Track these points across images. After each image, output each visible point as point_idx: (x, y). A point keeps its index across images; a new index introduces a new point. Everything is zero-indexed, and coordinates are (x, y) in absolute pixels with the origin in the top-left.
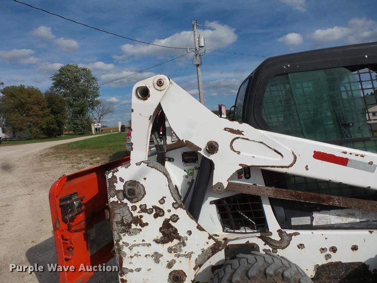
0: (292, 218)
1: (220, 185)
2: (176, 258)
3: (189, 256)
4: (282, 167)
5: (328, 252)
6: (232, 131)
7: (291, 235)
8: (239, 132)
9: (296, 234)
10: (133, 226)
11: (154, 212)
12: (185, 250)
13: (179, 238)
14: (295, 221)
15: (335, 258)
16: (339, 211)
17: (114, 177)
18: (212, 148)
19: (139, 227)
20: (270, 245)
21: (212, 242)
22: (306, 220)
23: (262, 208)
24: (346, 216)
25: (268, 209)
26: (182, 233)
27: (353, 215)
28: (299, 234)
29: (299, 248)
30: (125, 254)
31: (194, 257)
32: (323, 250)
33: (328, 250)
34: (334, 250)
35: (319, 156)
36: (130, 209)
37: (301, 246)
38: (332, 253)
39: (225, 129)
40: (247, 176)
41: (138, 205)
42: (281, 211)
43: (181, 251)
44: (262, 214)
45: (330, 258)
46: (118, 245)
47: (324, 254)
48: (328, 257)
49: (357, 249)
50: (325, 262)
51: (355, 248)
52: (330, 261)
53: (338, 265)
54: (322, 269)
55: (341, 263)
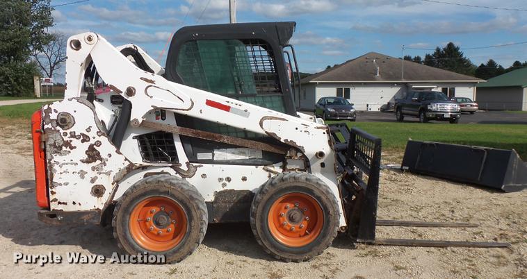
0: (198, 154)
1: (136, 120)
2: (98, 175)
3: (108, 173)
4: (184, 110)
5: (224, 181)
6: (146, 80)
7: (196, 167)
8: (152, 82)
9: (200, 166)
10: (64, 148)
11: (82, 138)
12: (106, 169)
13: (101, 159)
14: (201, 156)
15: (229, 186)
16: (233, 150)
17: (49, 108)
18: (130, 92)
19: (68, 149)
20: (180, 174)
21: (127, 163)
22: (208, 156)
23: (174, 143)
24: (238, 154)
25: (178, 145)
26: (104, 155)
27: (243, 153)
28: (202, 166)
29: (202, 177)
30: (55, 171)
31: (113, 174)
32: (220, 179)
33: (224, 179)
34: (229, 180)
35: (210, 103)
36: (62, 134)
37: (204, 176)
38: (227, 182)
39: (141, 78)
40: (163, 118)
41: (68, 131)
42: (189, 147)
43: (102, 169)
44: (174, 148)
45: (226, 186)
46: (50, 163)
47: (222, 183)
48: (224, 185)
49: (246, 180)
50: (222, 189)
51: (244, 179)
52: (225, 188)
53: (232, 191)
54: (219, 195)
55: (233, 190)
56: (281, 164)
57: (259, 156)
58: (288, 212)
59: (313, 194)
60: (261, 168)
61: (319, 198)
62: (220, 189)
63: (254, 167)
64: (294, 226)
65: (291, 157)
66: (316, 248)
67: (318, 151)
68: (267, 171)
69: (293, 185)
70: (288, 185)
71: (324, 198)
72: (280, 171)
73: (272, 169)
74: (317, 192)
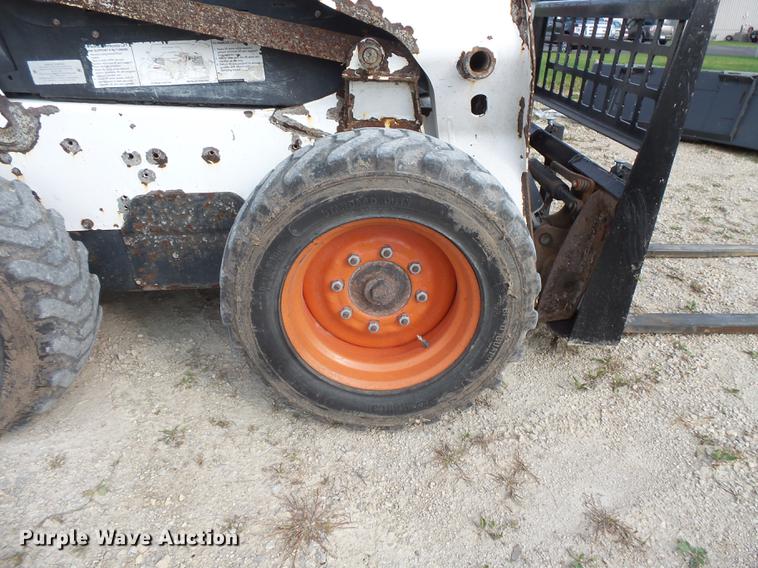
5: (145, 165)
7: (36, 114)
9: (49, 111)
14: (40, 72)
15: (166, 181)
16: (157, 49)
22: (66, 71)
24: (178, 64)
27: (196, 62)
28: (56, 110)
29: (66, 149)
32: (130, 158)
33: (144, 157)
34: (159, 158)
37: (71, 146)
38: (154, 168)
45: (153, 179)
47: (136, 169)
48: (146, 176)
49: (216, 159)
50: (143, 191)
51: (211, 156)
52: (153, 187)
53: (174, 198)
54: (136, 209)
55: (180, 192)
56: (331, 101)
57: (251, 70)
58: (357, 278)
59: (450, 224)
60: (262, 115)
61: (471, 239)
62: (137, 190)
63: (239, 113)
64: (376, 321)
65: (363, 75)
66: (449, 395)
67: (469, 48)
68: (286, 126)
69: (367, 187)
70: (348, 190)
71: (488, 239)
72: (331, 126)
73: (300, 120)
74: (463, 217)
